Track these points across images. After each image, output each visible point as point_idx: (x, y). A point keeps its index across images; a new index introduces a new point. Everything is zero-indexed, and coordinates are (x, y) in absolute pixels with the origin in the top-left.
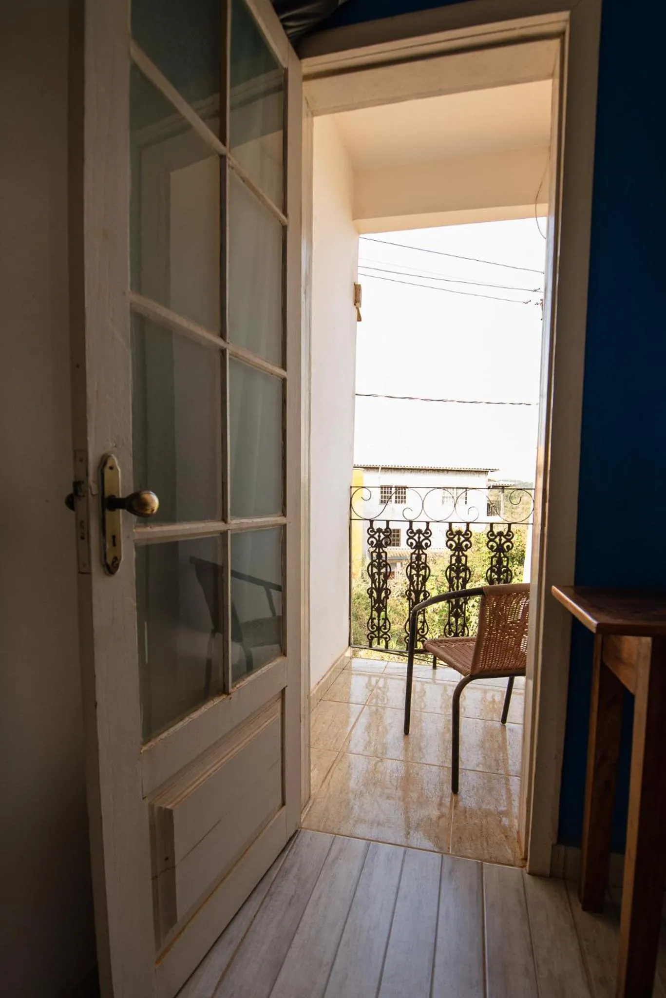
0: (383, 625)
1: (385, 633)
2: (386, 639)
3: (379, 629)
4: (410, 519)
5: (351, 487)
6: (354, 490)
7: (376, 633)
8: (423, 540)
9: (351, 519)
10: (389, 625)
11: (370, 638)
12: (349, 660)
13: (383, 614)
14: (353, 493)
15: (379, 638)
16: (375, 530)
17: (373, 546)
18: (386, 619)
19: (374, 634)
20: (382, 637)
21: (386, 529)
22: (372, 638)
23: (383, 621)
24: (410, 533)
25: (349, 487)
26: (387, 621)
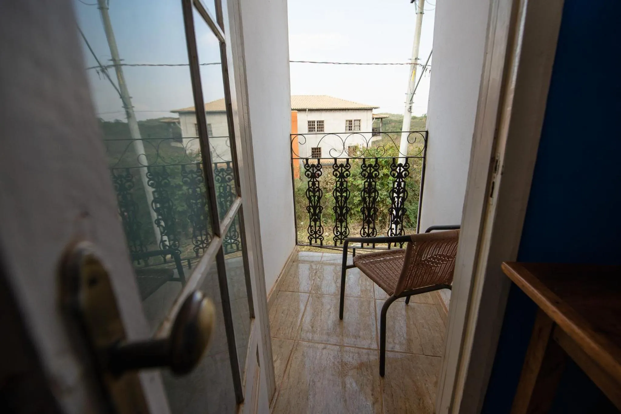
0: (318, 230)
1: (320, 236)
2: (320, 239)
3: (316, 233)
4: (335, 156)
5: (291, 135)
6: (293, 137)
7: (314, 236)
8: (345, 172)
9: (292, 159)
10: (322, 230)
11: (310, 239)
12: (297, 253)
13: (318, 223)
14: (292, 140)
15: (316, 238)
16: (310, 166)
17: (309, 177)
18: (320, 226)
19: (313, 236)
20: (318, 238)
21: (318, 165)
22: (311, 239)
23: (319, 227)
24: (335, 167)
25: (290, 135)
26: (321, 228)
